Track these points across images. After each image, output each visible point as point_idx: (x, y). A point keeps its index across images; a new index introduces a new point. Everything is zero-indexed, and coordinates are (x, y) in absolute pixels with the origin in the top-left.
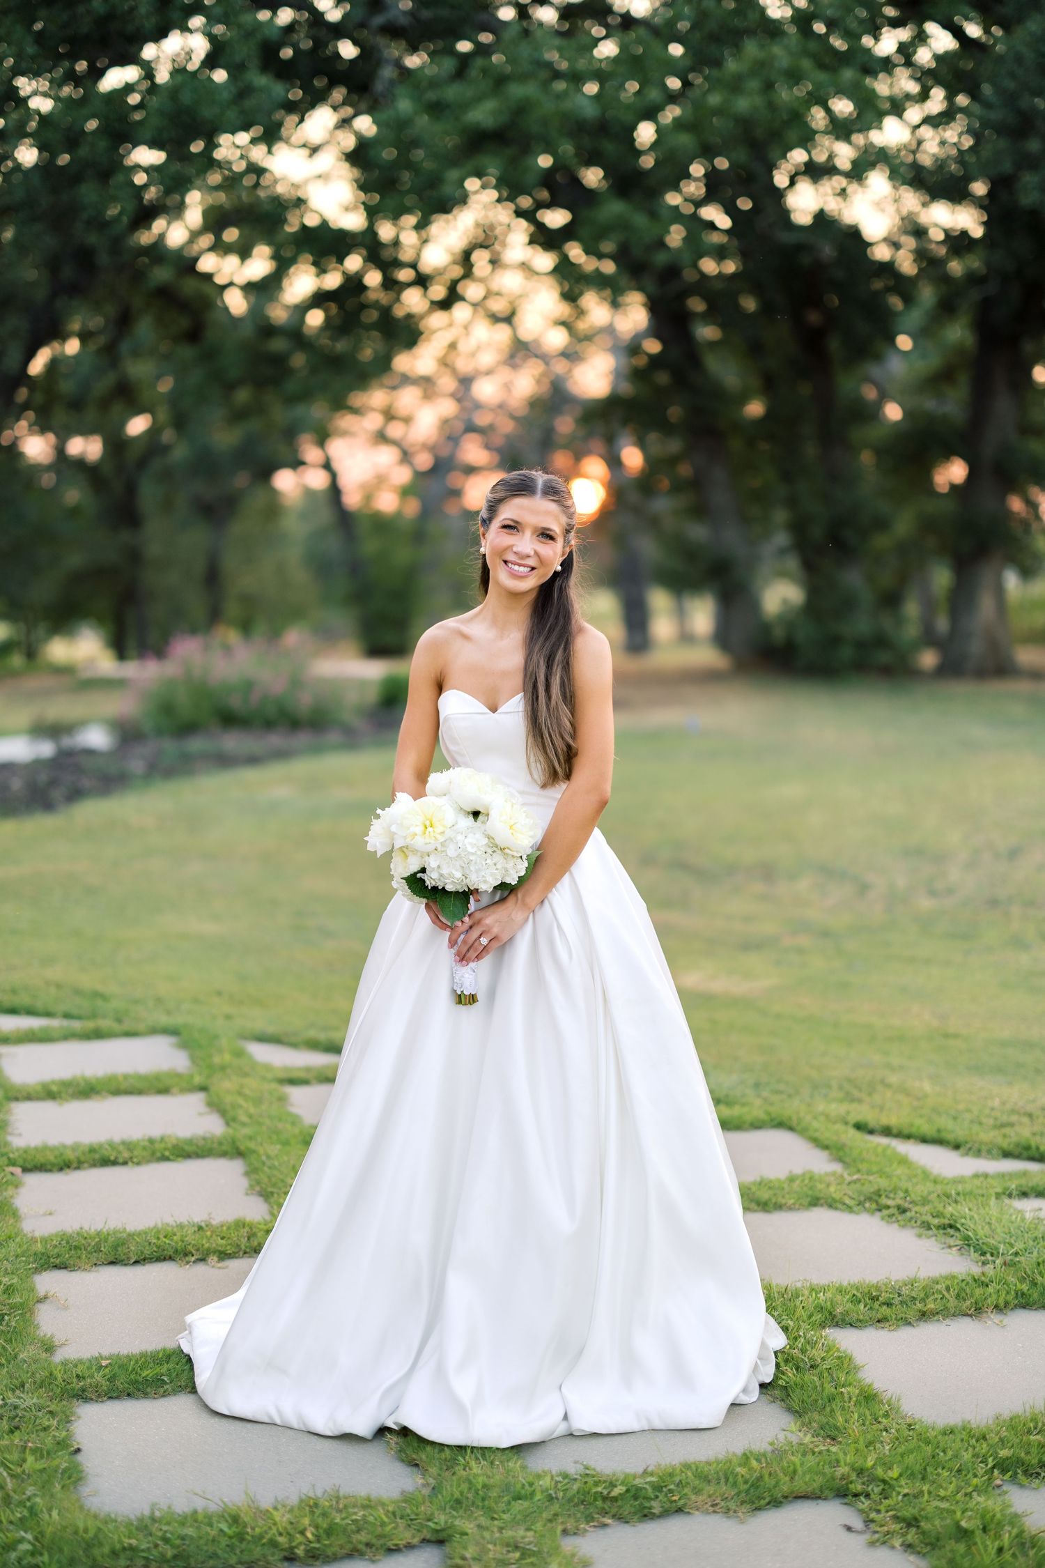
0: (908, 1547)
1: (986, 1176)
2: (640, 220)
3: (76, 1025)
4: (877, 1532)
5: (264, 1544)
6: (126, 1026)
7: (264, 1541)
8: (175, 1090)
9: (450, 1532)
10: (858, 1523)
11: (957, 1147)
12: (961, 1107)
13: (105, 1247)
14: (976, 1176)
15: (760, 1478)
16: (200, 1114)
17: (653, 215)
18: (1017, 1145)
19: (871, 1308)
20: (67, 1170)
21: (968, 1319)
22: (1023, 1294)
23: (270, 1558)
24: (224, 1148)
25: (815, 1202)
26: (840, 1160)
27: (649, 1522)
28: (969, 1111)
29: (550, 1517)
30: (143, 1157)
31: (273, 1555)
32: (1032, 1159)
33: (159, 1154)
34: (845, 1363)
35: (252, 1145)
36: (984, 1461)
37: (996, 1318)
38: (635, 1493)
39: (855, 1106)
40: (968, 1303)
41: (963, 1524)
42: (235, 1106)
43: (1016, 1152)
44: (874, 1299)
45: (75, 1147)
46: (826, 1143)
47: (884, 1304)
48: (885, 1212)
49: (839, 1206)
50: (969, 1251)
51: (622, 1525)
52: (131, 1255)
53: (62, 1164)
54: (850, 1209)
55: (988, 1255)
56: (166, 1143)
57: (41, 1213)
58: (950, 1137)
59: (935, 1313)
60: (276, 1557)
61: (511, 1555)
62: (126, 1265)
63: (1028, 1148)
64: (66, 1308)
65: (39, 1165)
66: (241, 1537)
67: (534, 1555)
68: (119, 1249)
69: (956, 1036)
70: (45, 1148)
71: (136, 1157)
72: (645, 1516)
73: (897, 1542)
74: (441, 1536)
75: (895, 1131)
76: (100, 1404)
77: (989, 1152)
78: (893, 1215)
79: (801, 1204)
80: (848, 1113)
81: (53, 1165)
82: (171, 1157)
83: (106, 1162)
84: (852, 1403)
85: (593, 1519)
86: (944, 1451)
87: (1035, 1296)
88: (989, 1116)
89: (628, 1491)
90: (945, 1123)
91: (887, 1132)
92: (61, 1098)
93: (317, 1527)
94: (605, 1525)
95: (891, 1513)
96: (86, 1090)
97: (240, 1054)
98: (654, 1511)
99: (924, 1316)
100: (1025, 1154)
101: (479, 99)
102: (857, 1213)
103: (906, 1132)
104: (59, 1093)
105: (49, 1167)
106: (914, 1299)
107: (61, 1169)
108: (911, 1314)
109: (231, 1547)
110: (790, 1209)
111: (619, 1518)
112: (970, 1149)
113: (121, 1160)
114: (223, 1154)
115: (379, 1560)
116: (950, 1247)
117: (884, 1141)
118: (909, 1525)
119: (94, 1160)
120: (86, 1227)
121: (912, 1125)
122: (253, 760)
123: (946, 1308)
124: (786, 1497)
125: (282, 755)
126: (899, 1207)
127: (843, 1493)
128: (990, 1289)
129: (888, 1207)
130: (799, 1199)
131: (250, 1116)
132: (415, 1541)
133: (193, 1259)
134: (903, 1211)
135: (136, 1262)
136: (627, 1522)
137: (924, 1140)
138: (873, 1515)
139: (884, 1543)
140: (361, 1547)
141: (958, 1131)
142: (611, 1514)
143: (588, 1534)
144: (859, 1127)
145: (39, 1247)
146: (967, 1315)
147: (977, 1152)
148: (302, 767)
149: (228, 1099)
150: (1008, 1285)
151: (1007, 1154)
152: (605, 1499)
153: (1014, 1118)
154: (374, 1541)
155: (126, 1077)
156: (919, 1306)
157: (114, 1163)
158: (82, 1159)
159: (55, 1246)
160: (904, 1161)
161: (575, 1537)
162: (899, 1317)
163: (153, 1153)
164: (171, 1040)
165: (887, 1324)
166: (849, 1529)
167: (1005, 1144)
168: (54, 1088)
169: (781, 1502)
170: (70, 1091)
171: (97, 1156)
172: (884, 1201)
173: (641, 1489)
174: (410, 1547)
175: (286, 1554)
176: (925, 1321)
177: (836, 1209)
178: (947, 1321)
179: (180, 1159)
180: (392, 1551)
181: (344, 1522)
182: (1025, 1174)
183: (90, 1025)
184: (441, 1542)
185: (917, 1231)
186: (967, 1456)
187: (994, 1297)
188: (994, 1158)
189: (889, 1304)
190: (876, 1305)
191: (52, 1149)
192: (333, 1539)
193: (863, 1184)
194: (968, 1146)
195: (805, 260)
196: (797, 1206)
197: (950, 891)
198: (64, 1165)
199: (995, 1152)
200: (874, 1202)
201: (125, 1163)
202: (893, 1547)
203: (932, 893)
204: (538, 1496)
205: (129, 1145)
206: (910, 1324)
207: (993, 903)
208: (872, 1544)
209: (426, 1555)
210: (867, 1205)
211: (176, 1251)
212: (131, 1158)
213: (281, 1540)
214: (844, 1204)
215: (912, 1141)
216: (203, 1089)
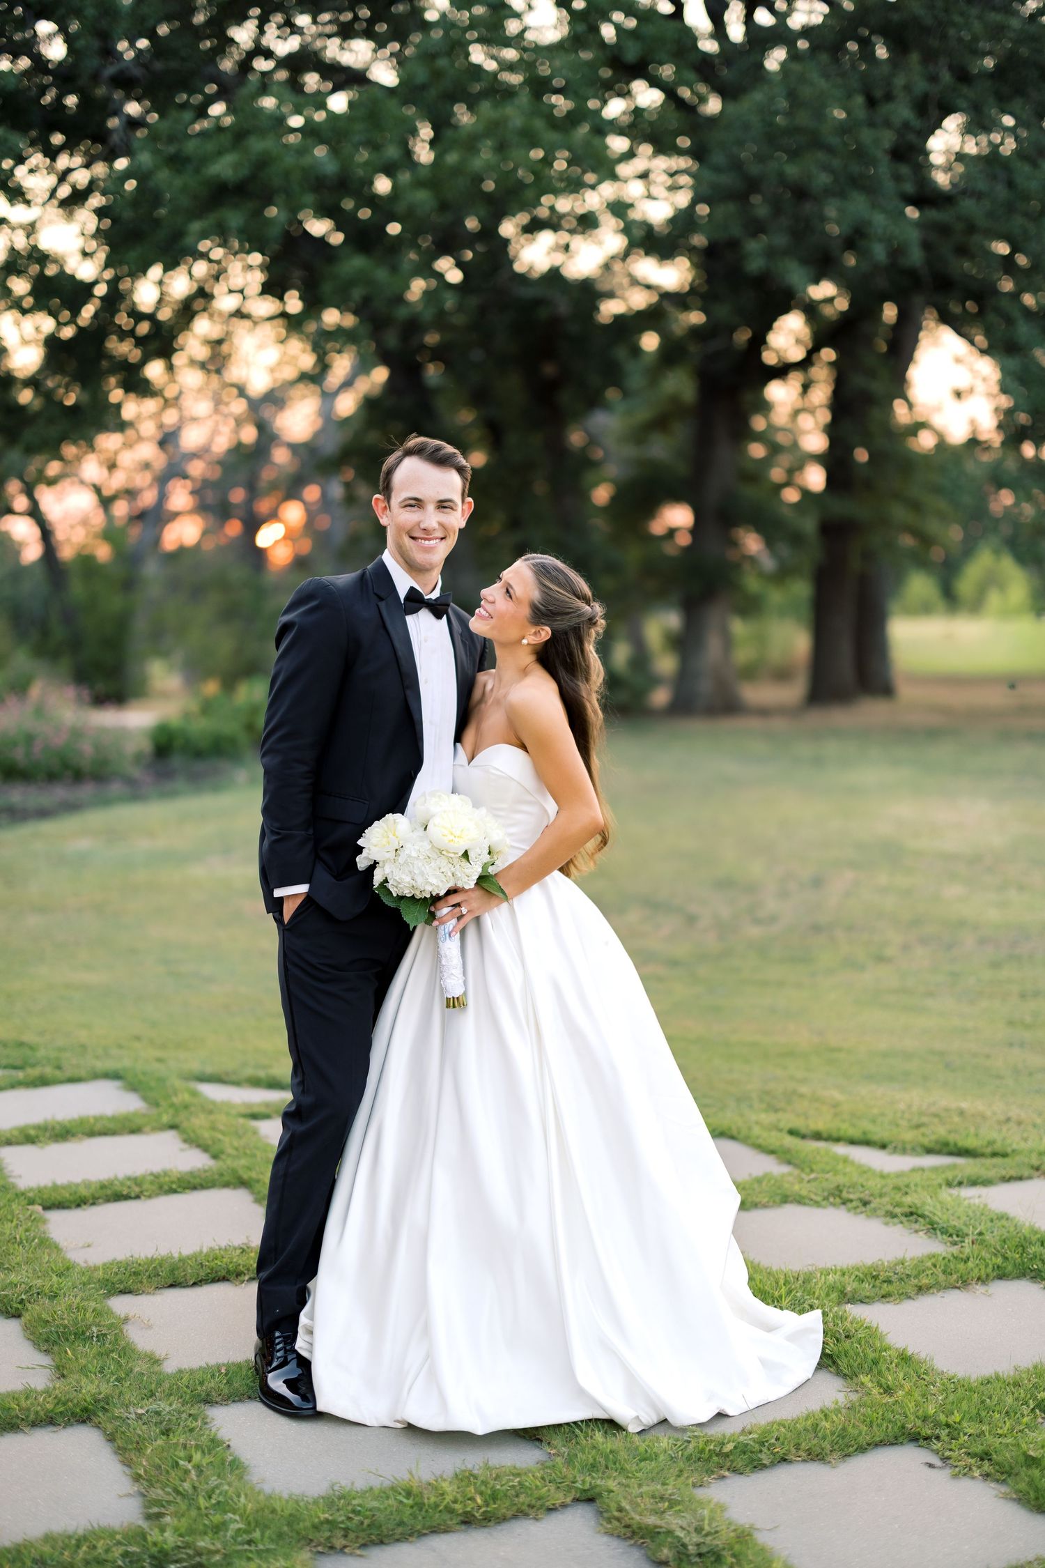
0: (986, 1476)
1: (923, 1170)
2: (382, 274)
3: (20, 1075)
4: (956, 1467)
5: (440, 1511)
6: (68, 1074)
7: (441, 1508)
8: (147, 1129)
9: (597, 1490)
10: (936, 1461)
11: (883, 1146)
12: (875, 1111)
13: (162, 1272)
14: (914, 1170)
15: (844, 1429)
16: (182, 1150)
17: (394, 269)
18: (937, 1142)
19: (874, 1286)
20: (84, 1207)
21: (957, 1291)
22: (998, 1267)
23: (449, 1522)
24: (226, 1178)
25: (785, 1199)
26: (789, 1163)
27: (760, 1472)
28: (883, 1115)
29: (677, 1473)
30: (153, 1191)
31: (451, 1519)
32: (951, 1154)
33: (166, 1187)
34: (872, 1333)
35: (254, 1175)
36: (1026, 1403)
37: (980, 1289)
38: (742, 1449)
39: (780, 1115)
40: (955, 1277)
41: (1031, 1453)
42: (215, 1141)
43: (937, 1147)
44: (875, 1278)
45: (87, 1184)
46: (772, 1148)
47: (884, 1282)
48: (850, 1205)
49: (807, 1201)
50: (936, 1234)
51: (738, 1476)
52: (188, 1277)
53: (78, 1201)
54: (817, 1204)
55: (955, 1237)
56: (169, 1176)
57: (81, 1245)
58: (875, 1138)
59: (929, 1288)
60: (454, 1522)
61: (660, 1505)
62: (184, 1287)
63: (946, 1144)
64: (150, 1327)
65: (57, 1203)
66: (420, 1506)
67: (679, 1504)
68: (176, 1273)
69: (839, 1050)
70: (55, 1187)
71: (147, 1191)
72: (755, 1467)
73: (977, 1473)
74: (589, 1495)
75: (825, 1135)
76: (226, 1407)
77: (913, 1149)
78: (858, 1207)
79: (774, 1202)
80: (779, 1121)
81: (71, 1202)
82: (179, 1190)
83: (119, 1197)
84: (894, 1365)
85: (713, 1472)
86: (990, 1398)
87: (1010, 1268)
88: (902, 1118)
89: (735, 1447)
90: (866, 1125)
91: (818, 1136)
92: (40, 1142)
93: (481, 1493)
94: (724, 1477)
95: (964, 1450)
96: (62, 1133)
97: (194, 1094)
98: (764, 1462)
99: (920, 1290)
100: (945, 1150)
101: (220, 153)
102: (824, 1207)
103: (835, 1135)
104: (37, 1137)
105: (67, 1204)
106: (908, 1276)
107: (78, 1206)
108: (911, 1291)
109: (414, 1516)
110: (765, 1206)
111: (734, 1471)
112: (895, 1148)
113: (133, 1195)
114: (226, 1185)
115: (542, 1518)
116: (916, 1231)
117: (821, 1145)
118: (982, 1460)
119: (107, 1196)
120: (136, 1256)
121: (839, 1129)
122: (43, 814)
123: (938, 1283)
124: (869, 1444)
125: (71, 807)
126: (861, 1200)
127: (916, 1438)
128: (970, 1264)
129: (851, 1201)
130: (771, 1197)
131: (237, 1149)
132: (569, 1500)
133: (247, 1278)
134: (865, 1203)
135: (195, 1284)
136: (742, 1474)
137: (853, 1142)
138: (947, 1453)
139: (965, 1475)
140: (525, 1508)
141: (879, 1133)
142: (726, 1468)
143: (712, 1485)
144: (792, 1132)
145: (100, 1274)
146: (956, 1288)
147: (902, 1149)
148: (96, 818)
149: (206, 1134)
150: (985, 1260)
151: (929, 1151)
152: (719, 1454)
153: (924, 1119)
154: (533, 1502)
155: (97, 1119)
156: (914, 1281)
157: (127, 1197)
158: (97, 1195)
159: (116, 1274)
160: (846, 1160)
161: (701, 1488)
162: (900, 1292)
163: (161, 1187)
164: (117, 1083)
165: (892, 1299)
166: (931, 1466)
167: (926, 1141)
168: (32, 1132)
169: (866, 1449)
170: (48, 1134)
171: (109, 1192)
172: (845, 1195)
173: (748, 1444)
174: (564, 1506)
175: (462, 1518)
176: (922, 1295)
177: (805, 1204)
178: (941, 1294)
179: (187, 1191)
180: (551, 1510)
181: (504, 1488)
182: (954, 1166)
183: (34, 1072)
184: (591, 1500)
185: (883, 1219)
186: (1009, 1400)
187: (976, 1271)
188: (918, 1155)
189: (889, 1281)
190: (878, 1283)
191: (64, 1187)
192: (499, 1502)
193: (821, 1182)
194: (893, 1145)
195: (543, 313)
196: (771, 1204)
197: (773, 919)
198: (80, 1202)
199: (919, 1149)
200: (838, 1197)
201: (137, 1197)
202: (973, 1478)
203: (757, 921)
204: (662, 1457)
205: (137, 1181)
206: (910, 1298)
207: (816, 929)
208: (955, 1476)
209: (580, 1511)
210: (831, 1199)
211: (228, 1272)
212: (141, 1192)
213: (457, 1506)
214: (812, 1200)
215: (841, 1143)
216: (173, 1127)
